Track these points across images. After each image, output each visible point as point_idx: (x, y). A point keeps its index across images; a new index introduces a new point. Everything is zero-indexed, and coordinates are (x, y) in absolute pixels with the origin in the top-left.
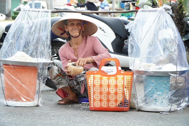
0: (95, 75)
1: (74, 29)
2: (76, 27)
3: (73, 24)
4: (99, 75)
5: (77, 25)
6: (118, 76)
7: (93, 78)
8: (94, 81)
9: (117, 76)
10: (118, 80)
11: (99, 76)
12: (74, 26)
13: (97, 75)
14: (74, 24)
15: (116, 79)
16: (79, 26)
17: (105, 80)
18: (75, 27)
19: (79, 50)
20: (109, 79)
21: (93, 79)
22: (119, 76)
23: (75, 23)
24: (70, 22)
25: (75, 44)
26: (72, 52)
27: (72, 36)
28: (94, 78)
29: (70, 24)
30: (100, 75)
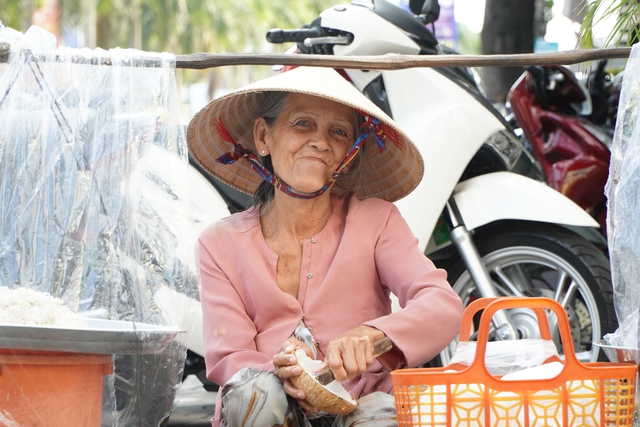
0: (453, 386)
1: (308, 151)
2: (321, 144)
3: (307, 126)
4: (474, 387)
5: (332, 133)
6: (574, 385)
7: (444, 399)
8: (449, 415)
9: (568, 383)
10: (574, 406)
11: (476, 389)
12: (314, 136)
13: (463, 387)
14: (315, 125)
15: (566, 400)
16: (337, 140)
17: (507, 410)
18: (318, 144)
19: (306, 261)
20: (526, 403)
21: (443, 409)
22: (576, 383)
23: (323, 120)
24: (298, 109)
25: (291, 232)
26: (268, 265)
27: (282, 181)
28: (451, 403)
29: (295, 117)
30: (483, 386)
